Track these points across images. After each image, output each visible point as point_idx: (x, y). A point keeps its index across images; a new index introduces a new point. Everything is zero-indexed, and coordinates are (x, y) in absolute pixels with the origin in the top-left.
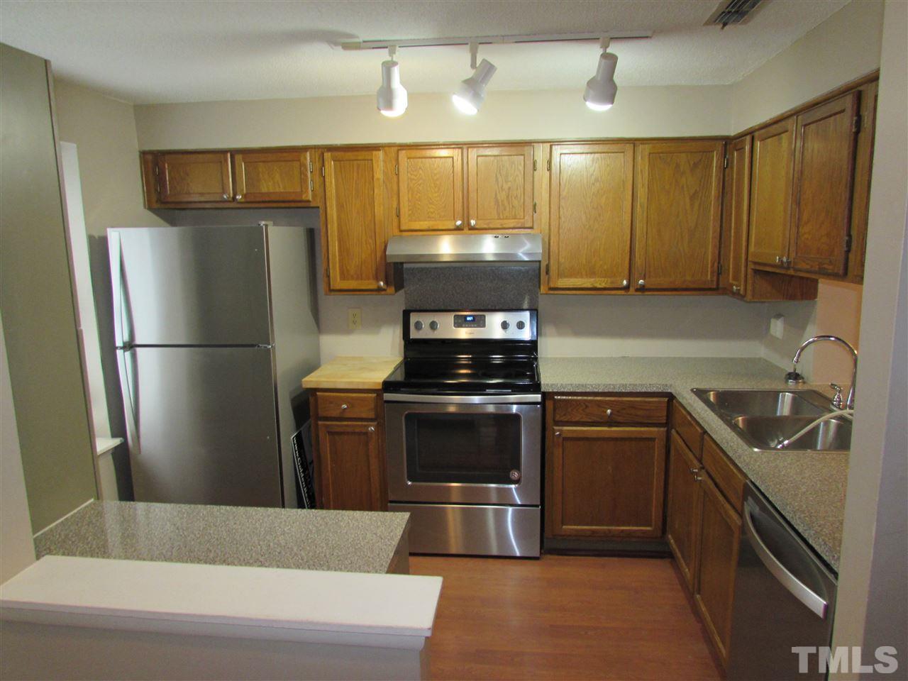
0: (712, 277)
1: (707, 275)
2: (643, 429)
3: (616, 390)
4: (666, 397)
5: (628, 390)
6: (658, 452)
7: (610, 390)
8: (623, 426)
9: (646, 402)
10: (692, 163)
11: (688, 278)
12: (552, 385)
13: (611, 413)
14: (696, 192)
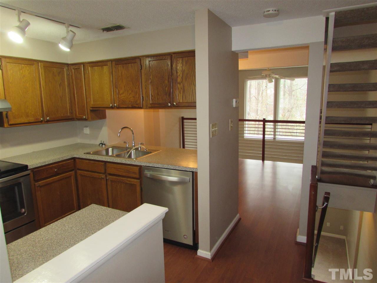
0: (70, 114)
1: (68, 114)
2: (67, 174)
3: (57, 161)
4: (72, 159)
5: (61, 160)
6: (73, 180)
7: (55, 162)
8: (61, 175)
9: (67, 163)
10: (58, 72)
11: (62, 115)
12: (32, 165)
13: (56, 171)
14: (61, 83)
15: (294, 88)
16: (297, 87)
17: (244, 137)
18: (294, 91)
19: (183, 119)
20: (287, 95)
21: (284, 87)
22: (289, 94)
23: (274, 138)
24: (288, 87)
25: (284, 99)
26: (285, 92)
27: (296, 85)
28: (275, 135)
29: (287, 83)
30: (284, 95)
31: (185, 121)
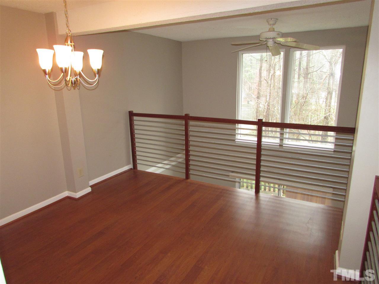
15: (310, 70)
16: (313, 69)
17: (236, 140)
18: (310, 73)
19: (132, 115)
20: (302, 78)
21: (300, 69)
22: (304, 78)
23: (281, 146)
24: (304, 69)
25: (299, 82)
26: (300, 74)
27: (313, 67)
28: (282, 140)
29: (303, 65)
30: (299, 78)
31: (135, 118)
